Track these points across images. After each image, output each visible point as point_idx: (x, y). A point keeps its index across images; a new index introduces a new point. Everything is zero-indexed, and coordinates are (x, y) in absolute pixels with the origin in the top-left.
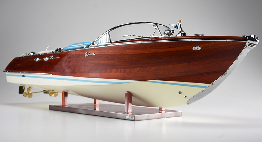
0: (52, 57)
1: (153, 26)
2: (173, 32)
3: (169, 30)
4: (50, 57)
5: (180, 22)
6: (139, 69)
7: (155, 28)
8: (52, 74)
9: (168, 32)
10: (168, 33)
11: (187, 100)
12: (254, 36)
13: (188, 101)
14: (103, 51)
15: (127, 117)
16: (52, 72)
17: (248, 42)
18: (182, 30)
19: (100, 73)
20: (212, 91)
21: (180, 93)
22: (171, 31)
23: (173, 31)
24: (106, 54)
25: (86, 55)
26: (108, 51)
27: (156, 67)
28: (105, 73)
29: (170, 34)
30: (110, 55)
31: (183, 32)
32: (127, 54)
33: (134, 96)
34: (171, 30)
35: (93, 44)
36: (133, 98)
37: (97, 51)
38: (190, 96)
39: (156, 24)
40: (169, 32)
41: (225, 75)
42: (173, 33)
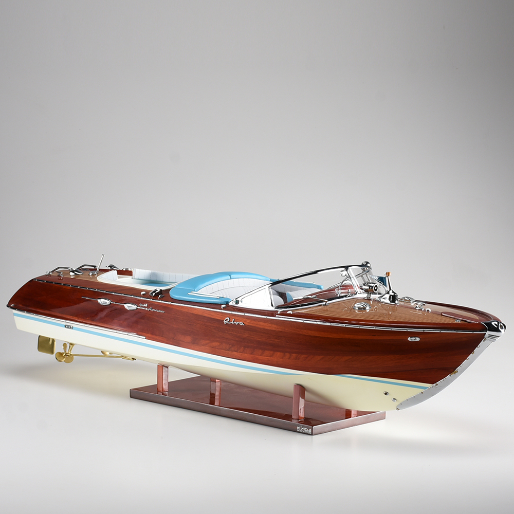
0: (145, 307)
1: (341, 271)
2: (376, 288)
3: (371, 285)
4: (140, 305)
5: (388, 274)
6: (323, 356)
7: (344, 275)
8: (145, 338)
9: (368, 287)
10: (367, 289)
11: (396, 403)
12: (496, 323)
13: (398, 406)
14: (262, 323)
15: (298, 428)
16: (144, 334)
17: (488, 333)
18: (390, 289)
19: (251, 354)
20: (435, 394)
21: (386, 394)
22: (372, 287)
23: (376, 286)
24: (266, 328)
25: (225, 322)
26: (270, 325)
27: (351, 357)
28: (261, 355)
29: (371, 291)
30: (274, 331)
31: (393, 292)
32: (305, 335)
33: (307, 391)
34: (372, 285)
35: (237, 302)
36: (306, 393)
37: (248, 321)
38: (401, 399)
39: (347, 268)
40: (370, 288)
41: (454, 373)
42: (376, 290)
